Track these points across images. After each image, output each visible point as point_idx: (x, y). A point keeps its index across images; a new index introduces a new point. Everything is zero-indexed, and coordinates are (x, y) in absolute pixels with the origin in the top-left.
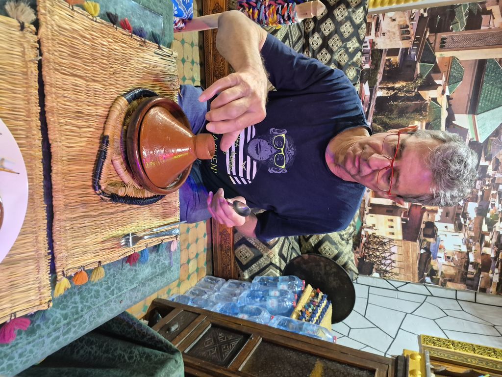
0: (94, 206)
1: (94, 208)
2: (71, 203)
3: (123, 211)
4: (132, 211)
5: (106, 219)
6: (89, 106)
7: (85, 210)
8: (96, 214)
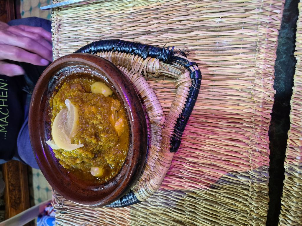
0: (200, 45)
1: (200, 42)
2: (243, 53)
3: (148, 33)
4: (131, 33)
5: (179, 23)
6: (194, 193)
7: (217, 40)
8: (196, 32)
